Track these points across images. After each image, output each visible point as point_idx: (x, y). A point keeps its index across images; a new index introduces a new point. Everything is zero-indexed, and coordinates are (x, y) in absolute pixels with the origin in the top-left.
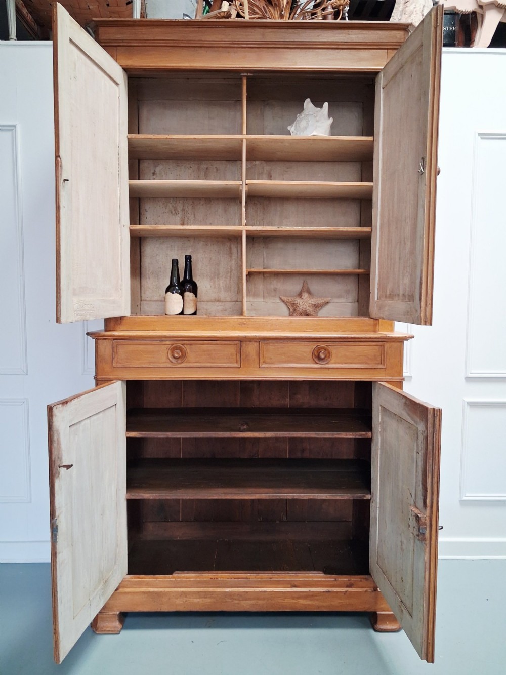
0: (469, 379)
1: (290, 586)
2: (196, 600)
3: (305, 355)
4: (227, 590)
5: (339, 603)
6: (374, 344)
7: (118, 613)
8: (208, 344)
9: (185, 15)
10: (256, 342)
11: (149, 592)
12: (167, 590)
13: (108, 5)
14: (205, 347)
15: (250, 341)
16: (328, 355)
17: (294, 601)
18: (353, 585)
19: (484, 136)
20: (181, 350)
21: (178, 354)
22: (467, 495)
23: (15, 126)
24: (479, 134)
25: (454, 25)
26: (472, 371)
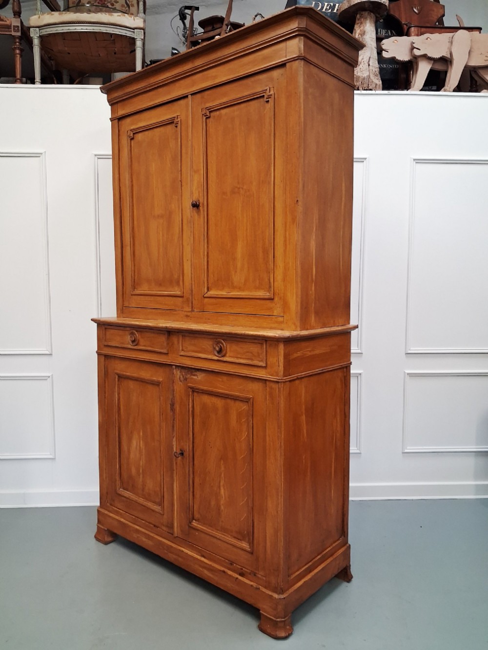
0: (408, 354)
9: (173, 49)
13: (115, 53)
19: (418, 161)
22: (408, 448)
24: (414, 160)
26: (411, 349)
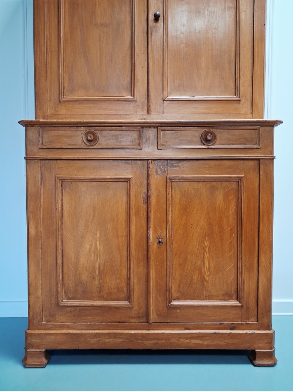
1: (183, 328)
2: (107, 340)
3: (195, 138)
4: (133, 332)
5: (224, 342)
6: (251, 128)
7: (44, 350)
8: (115, 130)
10: (154, 127)
11: (69, 333)
12: (83, 332)
14: (113, 132)
15: (150, 127)
16: (213, 138)
17: (187, 341)
18: (235, 328)
20: (94, 134)
21: (91, 137)
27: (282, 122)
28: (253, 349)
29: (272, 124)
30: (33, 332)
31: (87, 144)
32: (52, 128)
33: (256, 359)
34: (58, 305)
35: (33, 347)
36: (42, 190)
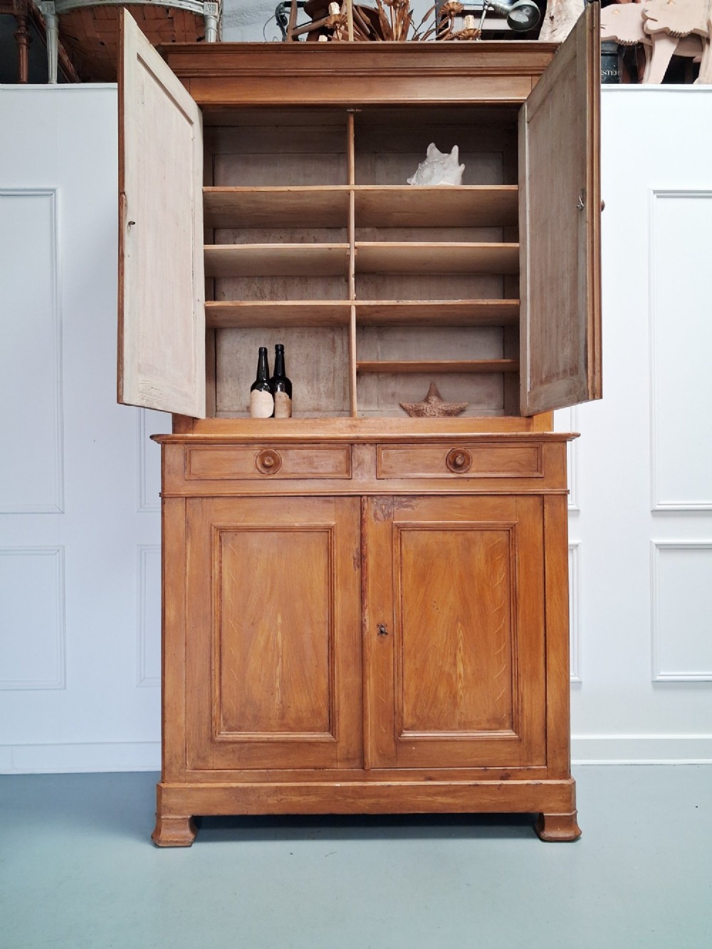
0: (657, 513)
1: (422, 778)
3: (436, 461)
4: (338, 784)
5: (492, 801)
6: (528, 445)
7: (189, 817)
8: (309, 448)
10: (371, 444)
11: (232, 788)
12: (255, 785)
13: (174, 41)
14: (305, 452)
15: (364, 444)
16: (467, 462)
17: (429, 799)
18: (509, 776)
19: (661, 194)
20: (273, 456)
21: (269, 461)
22: (662, 673)
23: (54, 190)
24: (655, 192)
25: (616, 68)
26: (660, 503)
27: (578, 435)
28: (540, 811)
29: (563, 439)
30: (171, 785)
31: (263, 472)
32: (207, 447)
33: (545, 828)
34: (211, 739)
35: (170, 811)
36: (189, 547)
